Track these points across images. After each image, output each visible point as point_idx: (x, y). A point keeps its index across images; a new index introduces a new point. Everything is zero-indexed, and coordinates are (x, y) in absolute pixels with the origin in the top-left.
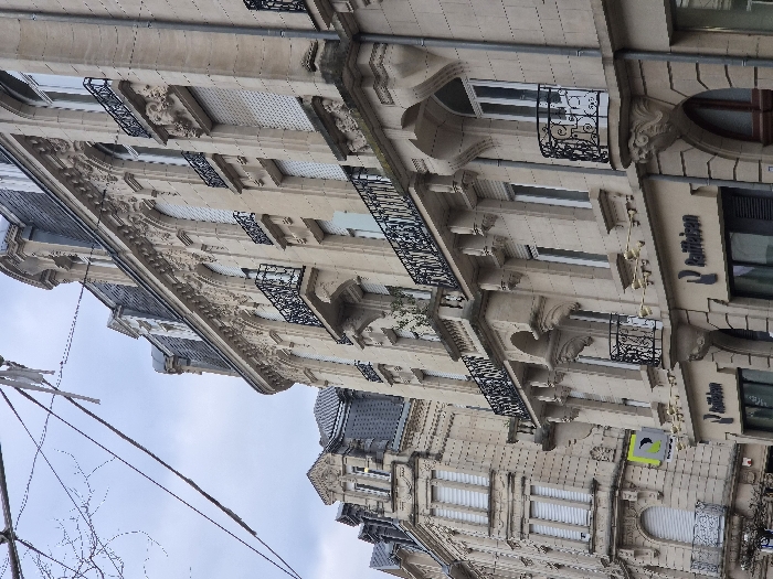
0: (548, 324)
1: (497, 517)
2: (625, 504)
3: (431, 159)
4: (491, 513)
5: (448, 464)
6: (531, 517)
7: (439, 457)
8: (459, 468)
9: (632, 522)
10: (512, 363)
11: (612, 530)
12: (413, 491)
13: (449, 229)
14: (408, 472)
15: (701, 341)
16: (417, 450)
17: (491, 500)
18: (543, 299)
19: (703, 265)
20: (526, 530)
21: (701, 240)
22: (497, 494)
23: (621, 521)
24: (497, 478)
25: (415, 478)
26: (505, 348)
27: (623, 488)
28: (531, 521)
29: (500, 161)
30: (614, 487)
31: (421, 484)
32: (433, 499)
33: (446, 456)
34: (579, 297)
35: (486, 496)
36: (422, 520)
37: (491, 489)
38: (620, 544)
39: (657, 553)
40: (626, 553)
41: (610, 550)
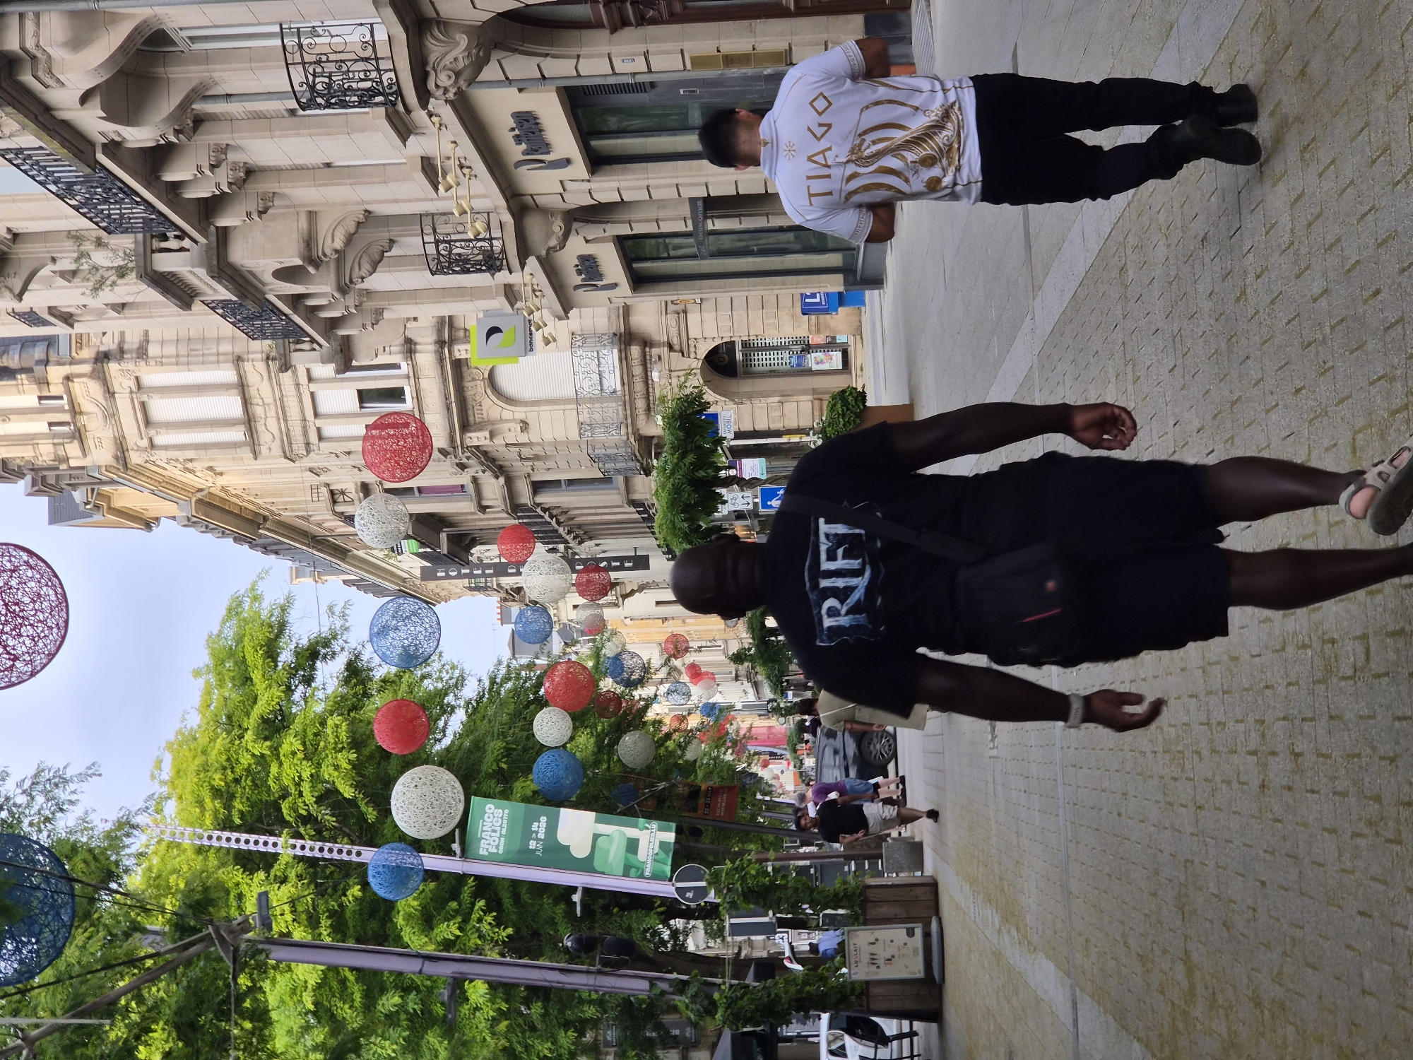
0: (328, 252)
1: (260, 427)
2: (458, 365)
3: (128, 129)
4: (249, 421)
5: (160, 361)
6: (316, 415)
7: (142, 353)
8: (178, 362)
9: (476, 389)
10: (278, 297)
11: (448, 408)
12: (111, 415)
13: (158, 178)
14: (95, 388)
15: (558, 226)
16: (102, 349)
17: (246, 403)
18: (312, 216)
19: (548, 153)
20: (313, 438)
21: (541, 131)
22: (252, 392)
23: (460, 390)
24: (248, 366)
25: (110, 394)
26: (264, 284)
27: (452, 341)
28: (319, 423)
29: (229, 96)
30: (441, 343)
31: (123, 403)
32: (148, 422)
33: (153, 350)
34: (368, 203)
35: (237, 401)
36: (135, 458)
37: (242, 387)
38: (465, 426)
39: (525, 426)
40: (477, 438)
41: (452, 439)
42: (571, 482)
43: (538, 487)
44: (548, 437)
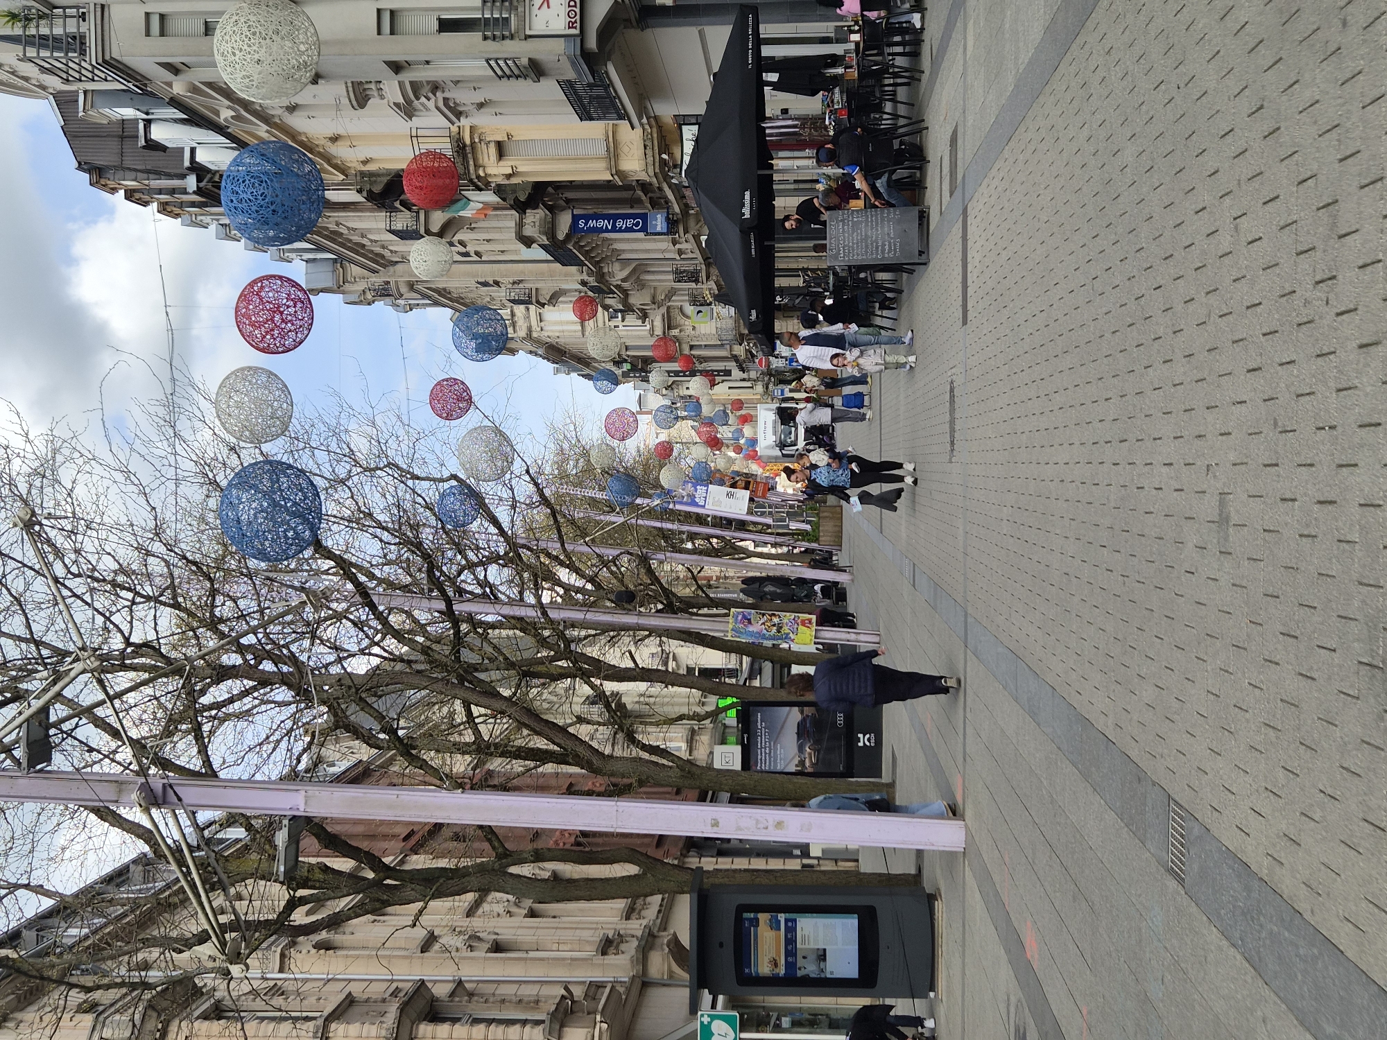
38: (669, 328)
39: (694, 328)
40: (675, 332)
41: (664, 333)
42: (705, 346)
43: (692, 347)
44: (703, 332)
